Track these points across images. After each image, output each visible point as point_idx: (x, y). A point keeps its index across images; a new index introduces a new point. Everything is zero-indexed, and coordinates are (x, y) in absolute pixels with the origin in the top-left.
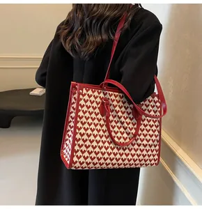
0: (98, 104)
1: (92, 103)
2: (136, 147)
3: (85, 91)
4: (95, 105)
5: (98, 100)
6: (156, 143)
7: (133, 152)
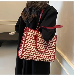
0: (34, 36)
1: (32, 35)
2: (46, 53)
3: (29, 30)
4: (33, 36)
5: (34, 34)
6: (53, 53)
7: (45, 55)
